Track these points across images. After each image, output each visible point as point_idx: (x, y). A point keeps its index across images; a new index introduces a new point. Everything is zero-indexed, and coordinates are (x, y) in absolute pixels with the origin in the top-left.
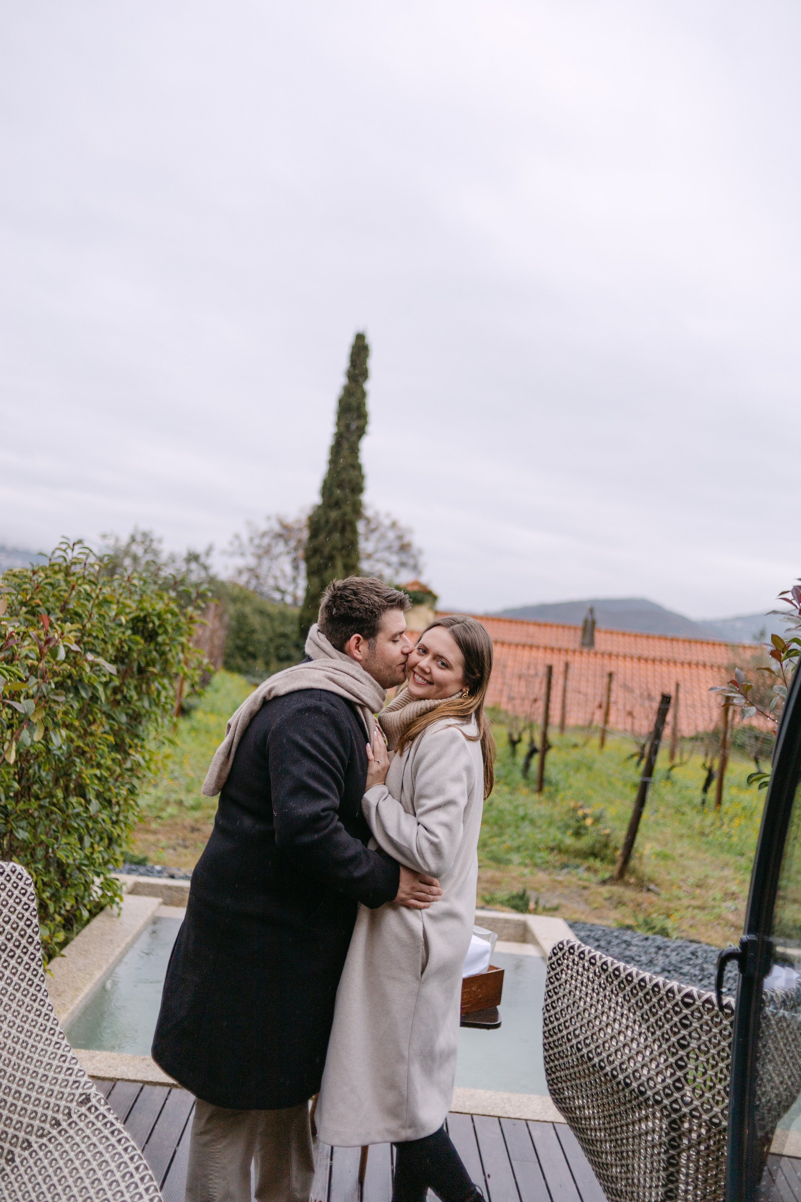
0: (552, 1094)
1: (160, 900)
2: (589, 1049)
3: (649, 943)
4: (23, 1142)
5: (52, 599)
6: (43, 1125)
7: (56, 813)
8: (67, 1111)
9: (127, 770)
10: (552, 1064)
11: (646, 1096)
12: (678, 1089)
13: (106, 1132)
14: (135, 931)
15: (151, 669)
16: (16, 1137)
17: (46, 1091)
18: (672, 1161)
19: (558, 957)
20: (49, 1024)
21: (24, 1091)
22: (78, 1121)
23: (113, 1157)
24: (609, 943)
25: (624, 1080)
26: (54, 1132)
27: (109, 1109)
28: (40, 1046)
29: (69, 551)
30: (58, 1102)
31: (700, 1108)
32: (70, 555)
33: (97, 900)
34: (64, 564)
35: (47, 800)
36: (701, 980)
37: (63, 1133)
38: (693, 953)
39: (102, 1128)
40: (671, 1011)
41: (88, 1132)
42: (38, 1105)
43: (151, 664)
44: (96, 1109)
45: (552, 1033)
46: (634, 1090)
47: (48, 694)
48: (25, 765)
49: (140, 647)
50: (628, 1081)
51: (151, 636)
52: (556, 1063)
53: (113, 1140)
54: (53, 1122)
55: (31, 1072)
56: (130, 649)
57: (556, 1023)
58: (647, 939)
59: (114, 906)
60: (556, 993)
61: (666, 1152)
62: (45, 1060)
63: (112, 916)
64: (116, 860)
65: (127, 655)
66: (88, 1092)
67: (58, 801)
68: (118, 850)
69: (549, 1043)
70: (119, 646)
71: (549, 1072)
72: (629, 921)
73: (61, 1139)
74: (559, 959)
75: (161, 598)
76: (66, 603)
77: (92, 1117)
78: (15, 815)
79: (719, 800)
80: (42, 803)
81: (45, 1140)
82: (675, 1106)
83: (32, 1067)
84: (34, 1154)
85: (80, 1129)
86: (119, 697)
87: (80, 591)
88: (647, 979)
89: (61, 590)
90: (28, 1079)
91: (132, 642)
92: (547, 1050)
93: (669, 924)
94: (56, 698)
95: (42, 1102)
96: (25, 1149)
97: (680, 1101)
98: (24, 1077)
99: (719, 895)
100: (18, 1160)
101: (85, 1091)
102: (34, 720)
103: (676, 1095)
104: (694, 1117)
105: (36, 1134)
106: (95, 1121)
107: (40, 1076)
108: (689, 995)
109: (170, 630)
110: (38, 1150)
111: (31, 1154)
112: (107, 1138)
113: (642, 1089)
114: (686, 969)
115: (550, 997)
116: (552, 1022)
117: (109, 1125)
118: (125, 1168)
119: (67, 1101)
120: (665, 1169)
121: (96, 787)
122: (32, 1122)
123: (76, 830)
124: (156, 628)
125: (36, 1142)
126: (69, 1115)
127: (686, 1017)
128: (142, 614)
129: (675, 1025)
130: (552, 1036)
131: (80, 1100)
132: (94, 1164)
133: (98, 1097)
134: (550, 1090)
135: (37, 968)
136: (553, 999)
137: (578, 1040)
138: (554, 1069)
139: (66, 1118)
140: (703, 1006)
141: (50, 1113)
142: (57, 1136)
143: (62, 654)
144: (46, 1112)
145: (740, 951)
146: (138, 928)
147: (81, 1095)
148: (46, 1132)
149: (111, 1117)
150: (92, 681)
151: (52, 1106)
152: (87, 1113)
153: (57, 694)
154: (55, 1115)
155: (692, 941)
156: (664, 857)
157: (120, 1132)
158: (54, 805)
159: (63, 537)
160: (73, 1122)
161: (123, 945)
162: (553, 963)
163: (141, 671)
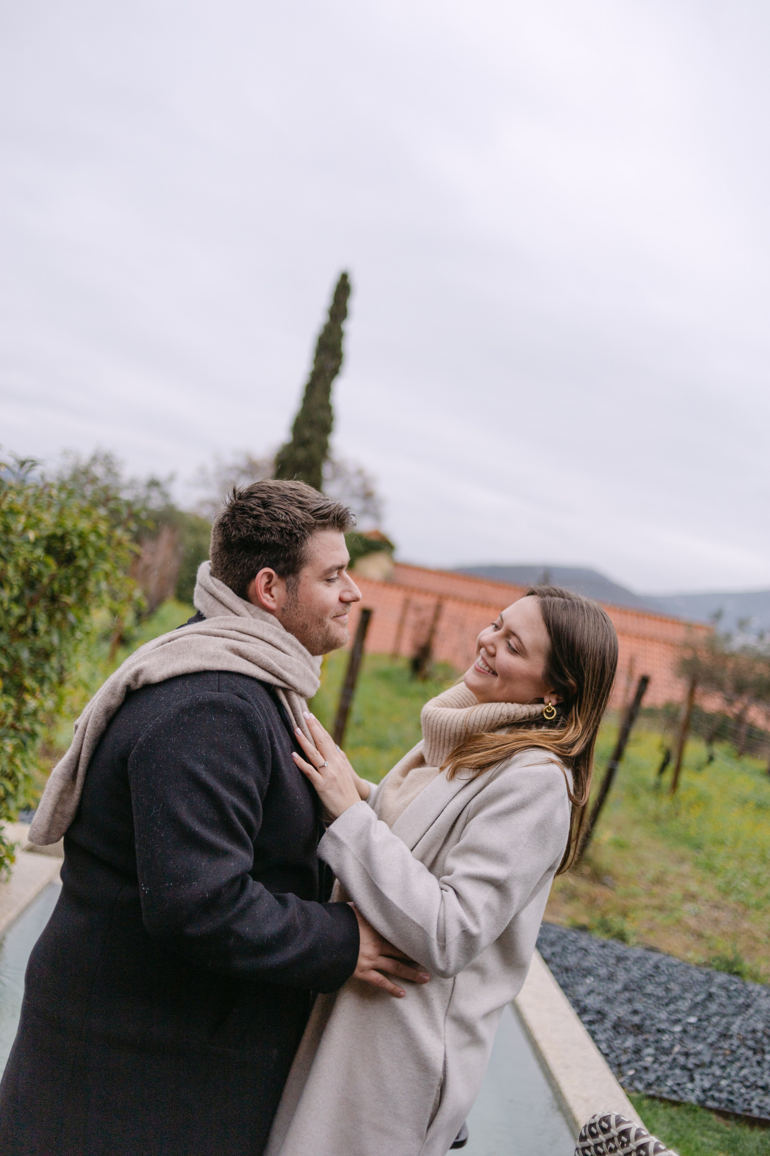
3: (606, 951)
15: (66, 598)
24: (564, 949)
36: (667, 1005)
38: (656, 967)
43: (66, 591)
49: (53, 570)
51: (67, 559)
56: (40, 572)
58: (603, 946)
65: (37, 579)
72: (584, 920)
75: (88, 515)
79: (675, 784)
86: (22, 628)
91: (40, 564)
93: (629, 927)
99: (679, 895)
109: (92, 552)
114: (650, 988)
124: (75, 550)
128: (60, 532)
155: (653, 949)
156: (620, 845)
163: (54, 599)
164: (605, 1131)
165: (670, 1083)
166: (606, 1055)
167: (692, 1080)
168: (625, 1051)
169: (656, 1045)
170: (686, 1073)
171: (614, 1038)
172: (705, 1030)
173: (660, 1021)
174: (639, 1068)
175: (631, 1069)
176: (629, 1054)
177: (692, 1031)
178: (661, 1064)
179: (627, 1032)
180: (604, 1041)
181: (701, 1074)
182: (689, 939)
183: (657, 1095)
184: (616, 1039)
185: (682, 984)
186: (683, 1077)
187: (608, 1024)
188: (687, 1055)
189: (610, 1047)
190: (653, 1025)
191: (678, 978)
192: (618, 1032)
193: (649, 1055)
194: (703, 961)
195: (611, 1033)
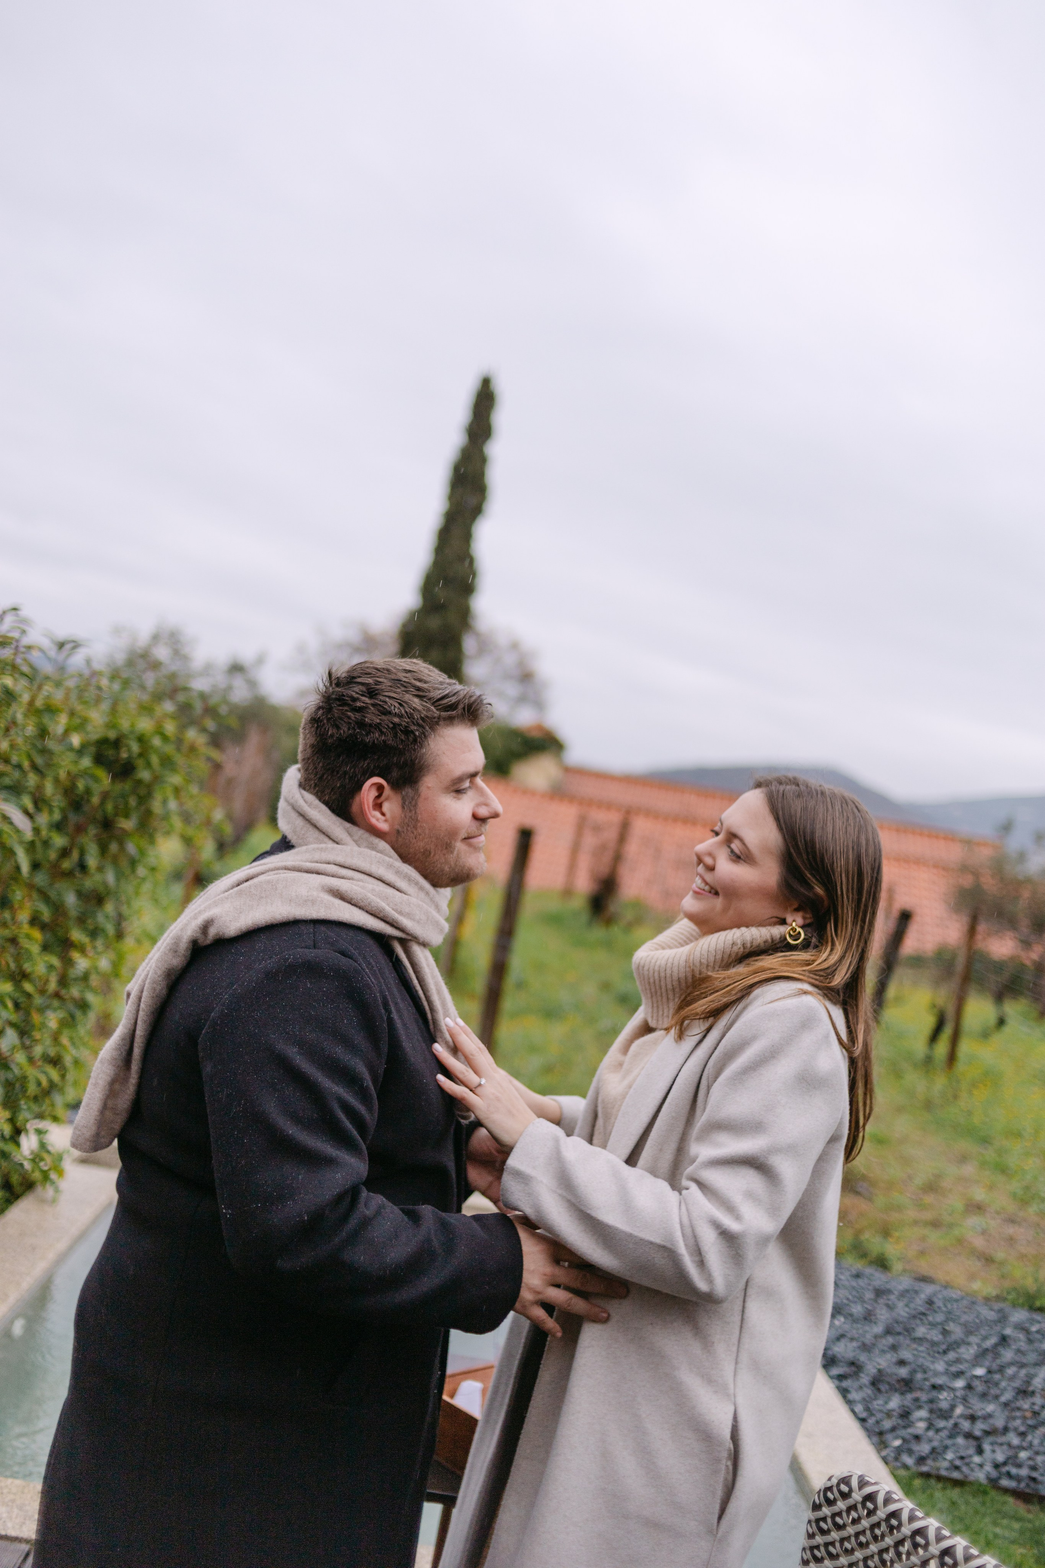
3: (861, 1282)
15: (123, 823)
36: (945, 1352)
38: (930, 1302)
49: (105, 787)
51: (124, 772)
56: (87, 789)
58: (858, 1276)
59: (49, 1186)
63: (43, 1201)
65: (83, 798)
70: (69, 784)
79: (952, 1057)
86: (66, 865)
91: (91, 779)
93: (891, 1249)
99: (959, 1205)
109: (156, 762)
114: (921, 1331)
124: (134, 760)
128: (112, 735)
155: (925, 1279)
163: (107, 825)
165: (950, 1456)
166: (863, 1421)
167: (980, 1451)
168: (889, 1414)
169: (930, 1405)
170: (973, 1443)
171: (873, 1396)
172: (997, 1384)
173: (936, 1374)
174: (908, 1437)
175: (896, 1438)
176: (894, 1419)
177: (980, 1387)
178: (938, 1431)
179: (891, 1389)
180: (859, 1402)
181: (992, 1444)
182: (976, 1265)
183: (934, 1472)
184: (875, 1399)
185: (965, 1325)
186: (967, 1448)
187: (865, 1379)
188: (973, 1418)
189: (867, 1409)
190: (926, 1379)
191: (959, 1317)
192: (879, 1390)
193: (921, 1419)
194: (994, 1293)
195: (869, 1391)
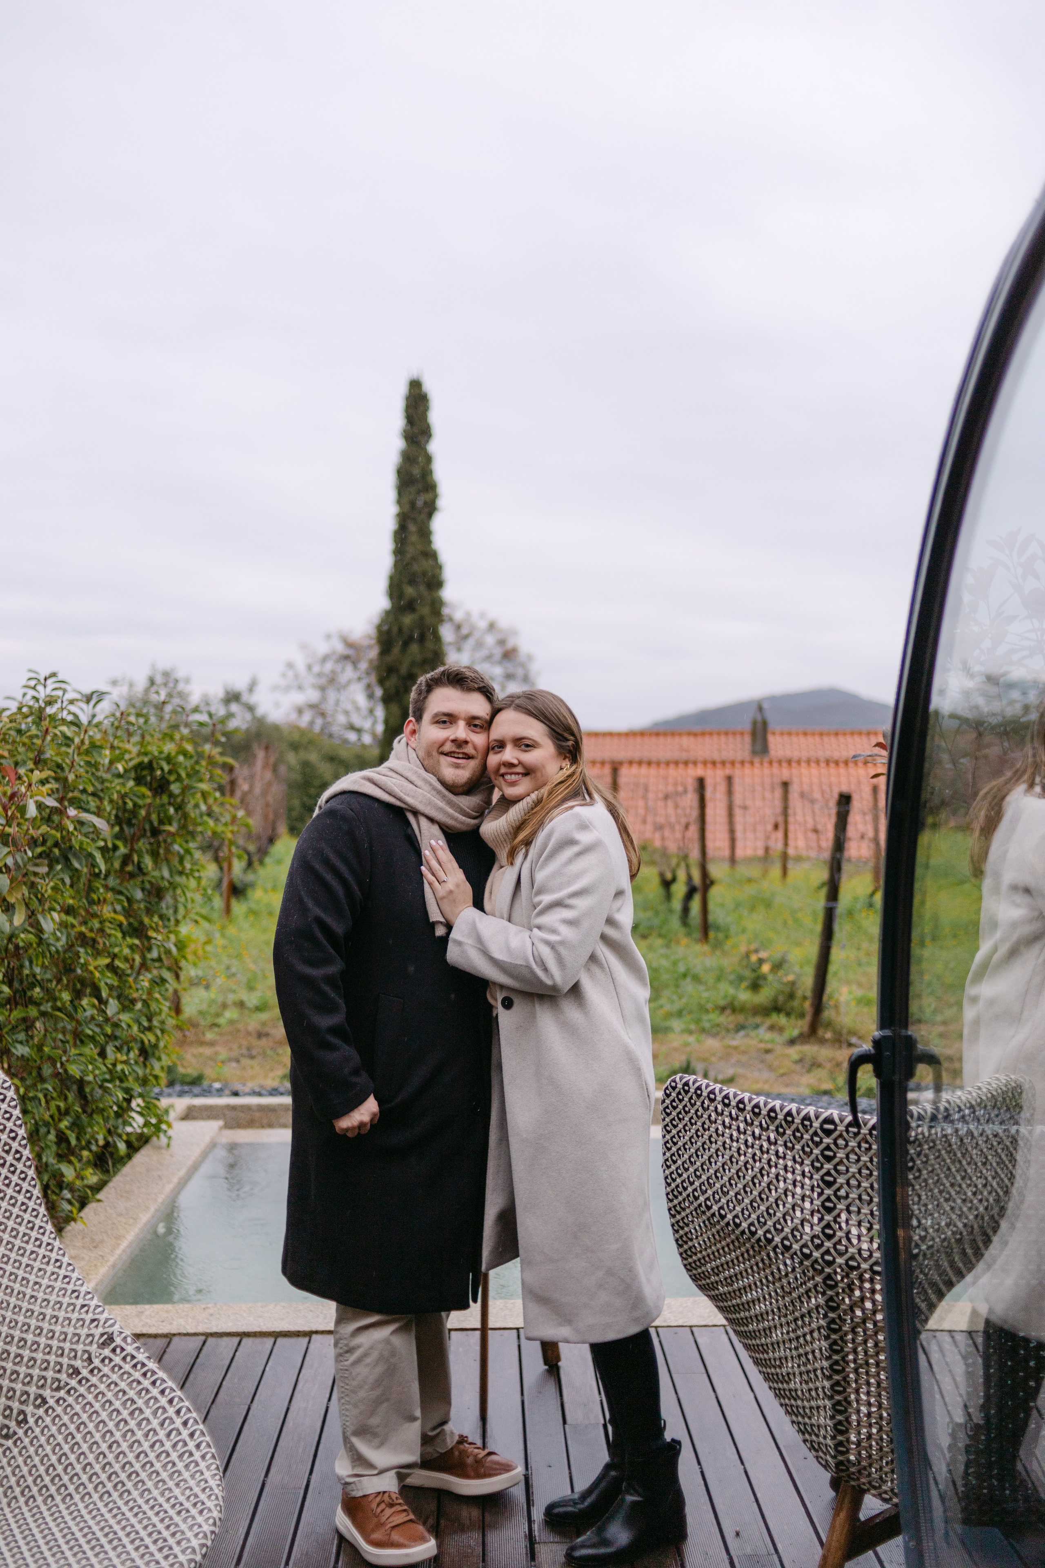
0: (688, 1270)
1: (221, 1123)
2: (720, 1204)
4: (36, 1399)
5: (21, 749)
6: (58, 1376)
7: (62, 1019)
8: (86, 1356)
9: (153, 960)
10: (681, 1232)
11: (792, 1251)
12: (829, 1237)
13: (137, 1375)
14: (190, 1163)
15: (168, 828)
16: (27, 1393)
17: (57, 1335)
18: (833, 1326)
19: (671, 1098)
20: (54, 1256)
21: (30, 1337)
22: (101, 1366)
23: (147, 1403)
25: (765, 1235)
26: (73, 1383)
27: (138, 1348)
28: (45, 1282)
29: (40, 688)
30: (74, 1347)
31: (857, 1256)
32: (42, 693)
33: (139, 1131)
34: (36, 705)
35: (50, 1004)
37: (84, 1382)
39: (132, 1371)
40: (810, 1143)
41: (114, 1377)
42: (49, 1353)
43: (166, 821)
44: (123, 1349)
45: (676, 1193)
46: (777, 1246)
47: (25, 866)
48: (14, 963)
49: (148, 801)
50: (769, 1236)
51: (161, 787)
52: (686, 1229)
53: (146, 1383)
54: (71, 1371)
55: (36, 1314)
56: (135, 805)
57: (679, 1181)
59: (162, 1135)
60: (675, 1144)
61: (825, 1316)
62: (53, 1298)
63: (159, 1148)
64: (156, 1077)
65: (134, 813)
66: (110, 1330)
67: (64, 1004)
68: (157, 1065)
69: (675, 1207)
70: (120, 802)
71: (680, 1242)
72: (826, 1086)
73: (82, 1390)
74: (674, 1101)
75: (172, 738)
76: (41, 752)
77: (117, 1360)
78: (10, 1027)
80: (42, 1008)
81: (62, 1393)
82: (827, 1258)
83: (37, 1309)
84: (50, 1411)
85: (103, 1376)
86: (129, 868)
87: (56, 735)
88: (778, 1108)
89: (31, 737)
90: (33, 1322)
91: (135, 795)
92: (673, 1216)
94: (37, 869)
95: (54, 1349)
96: (38, 1407)
97: (832, 1251)
98: (28, 1321)
100: (31, 1421)
101: (107, 1330)
102: (12, 900)
103: (828, 1244)
104: (852, 1268)
105: (51, 1388)
106: (122, 1364)
107: (48, 1318)
108: (829, 1120)
109: (183, 774)
110: (55, 1406)
111: (46, 1411)
112: (139, 1383)
113: (787, 1243)
115: (669, 1149)
116: (674, 1180)
117: (139, 1366)
118: (163, 1413)
119: (85, 1345)
120: (827, 1338)
121: (109, 981)
122: (44, 1373)
123: (92, 1038)
124: (167, 776)
125: (52, 1397)
126: (90, 1361)
127: (828, 1148)
128: (146, 760)
129: (818, 1160)
130: (676, 1197)
131: (101, 1341)
132: (125, 1414)
133: (123, 1335)
134: (685, 1266)
135: (30, 1189)
136: (672, 1152)
137: (706, 1196)
138: (685, 1239)
139: (86, 1364)
140: (847, 1131)
141: (65, 1361)
142: (77, 1386)
143: (32, 811)
144: (60, 1360)
145: (873, 1051)
146: (193, 1159)
147: (102, 1335)
148: (62, 1383)
149: (141, 1357)
150: (85, 846)
151: (66, 1351)
152: (112, 1356)
153: (36, 865)
154: (73, 1362)
156: (867, 1002)
157: (154, 1373)
158: (59, 1009)
159: (30, 671)
160: (95, 1368)
161: (175, 1180)
162: (667, 1107)
163: (155, 832)
164: (674, 1088)
